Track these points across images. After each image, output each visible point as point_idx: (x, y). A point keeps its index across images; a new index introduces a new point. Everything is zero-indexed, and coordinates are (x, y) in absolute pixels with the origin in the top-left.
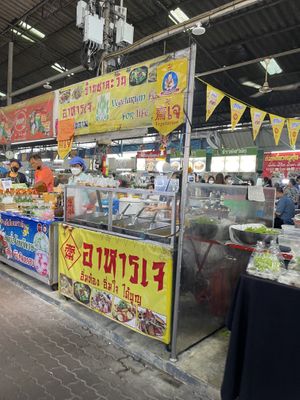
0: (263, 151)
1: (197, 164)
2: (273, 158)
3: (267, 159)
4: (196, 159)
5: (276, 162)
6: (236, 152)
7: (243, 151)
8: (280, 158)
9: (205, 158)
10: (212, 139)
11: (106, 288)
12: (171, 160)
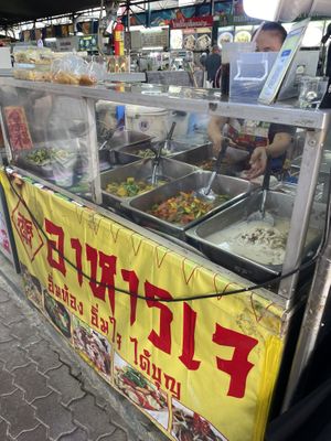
11: (97, 325)
12: (220, 29)
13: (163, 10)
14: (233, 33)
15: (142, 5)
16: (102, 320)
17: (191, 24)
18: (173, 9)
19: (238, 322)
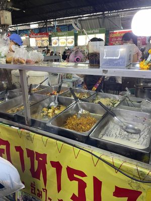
0: (109, 31)
1: (69, 41)
2: (115, 35)
3: (111, 36)
4: (68, 37)
5: (117, 38)
6: (92, 32)
7: (97, 31)
8: (119, 35)
9: (73, 37)
10: (76, 24)
11: (35, 194)
12: (52, 38)
13: (24, 30)
14: (58, 40)
15: (14, 28)
16: (38, 190)
17: (39, 36)
18: (29, 30)
19: (129, 184)
